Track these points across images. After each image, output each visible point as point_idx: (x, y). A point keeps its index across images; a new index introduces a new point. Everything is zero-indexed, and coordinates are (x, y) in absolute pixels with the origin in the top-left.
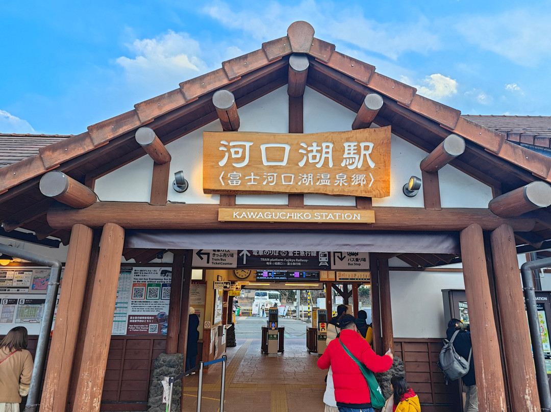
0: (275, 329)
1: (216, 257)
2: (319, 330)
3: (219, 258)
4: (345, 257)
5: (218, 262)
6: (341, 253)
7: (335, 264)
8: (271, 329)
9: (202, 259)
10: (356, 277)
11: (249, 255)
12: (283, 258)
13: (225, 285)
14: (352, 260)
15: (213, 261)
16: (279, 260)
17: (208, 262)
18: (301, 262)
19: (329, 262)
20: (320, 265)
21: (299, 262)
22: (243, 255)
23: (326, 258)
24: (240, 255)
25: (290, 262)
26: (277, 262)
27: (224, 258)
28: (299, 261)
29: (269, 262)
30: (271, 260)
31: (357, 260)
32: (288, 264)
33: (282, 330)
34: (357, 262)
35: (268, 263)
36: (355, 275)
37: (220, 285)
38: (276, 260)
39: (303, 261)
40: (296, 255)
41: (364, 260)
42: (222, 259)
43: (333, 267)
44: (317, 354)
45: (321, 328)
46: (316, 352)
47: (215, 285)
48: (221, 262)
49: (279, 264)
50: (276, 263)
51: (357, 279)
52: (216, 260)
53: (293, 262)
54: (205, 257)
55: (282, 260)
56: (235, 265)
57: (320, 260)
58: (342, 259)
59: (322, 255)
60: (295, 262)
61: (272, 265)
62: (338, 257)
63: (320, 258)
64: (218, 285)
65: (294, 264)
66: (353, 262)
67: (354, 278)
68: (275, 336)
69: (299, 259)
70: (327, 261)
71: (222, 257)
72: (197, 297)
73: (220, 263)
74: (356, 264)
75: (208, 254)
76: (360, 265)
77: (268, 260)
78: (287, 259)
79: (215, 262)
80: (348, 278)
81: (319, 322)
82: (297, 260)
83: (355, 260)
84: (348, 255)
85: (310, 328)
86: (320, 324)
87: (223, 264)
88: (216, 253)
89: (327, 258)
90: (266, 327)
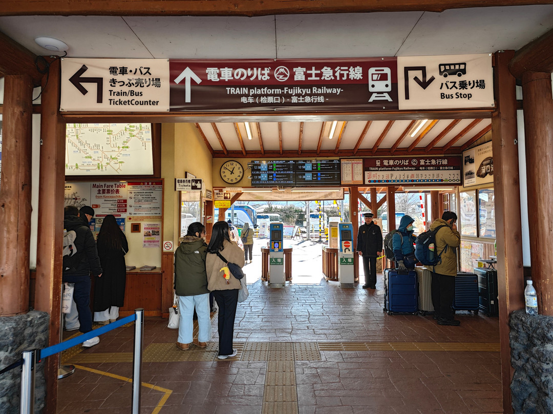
0: (280, 251)
1: (117, 88)
2: (341, 250)
3: (126, 89)
4: (432, 79)
5: (124, 98)
6: (423, 69)
7: (407, 97)
8: (273, 251)
9: (84, 92)
10: (393, 178)
11: (198, 80)
12: (281, 86)
13: (194, 184)
14: (450, 85)
15: (112, 97)
16: (270, 91)
17: (100, 100)
18: (326, 95)
19: (394, 93)
20: (371, 100)
21: (320, 95)
22: (183, 81)
23: (385, 82)
24: (177, 81)
25: (298, 95)
26: (267, 95)
27: (137, 89)
28: (320, 91)
29: (247, 96)
30: (252, 92)
31: (463, 85)
32: (294, 100)
33: (288, 252)
34: (463, 91)
35: (244, 100)
36: (392, 175)
37: (185, 184)
38: (265, 90)
39: (329, 91)
40: (314, 78)
41: (481, 84)
42: (132, 93)
43: (403, 104)
44: (338, 283)
45: (344, 248)
46: (337, 280)
47: (177, 184)
48: (129, 98)
49: (271, 100)
50: (263, 100)
51: (394, 181)
52: (118, 94)
53: (306, 95)
54: (92, 88)
55: (278, 91)
56: (164, 106)
57: (371, 89)
58: (424, 84)
59: (375, 77)
60: (310, 95)
61: (254, 105)
62: (416, 79)
63: (371, 83)
64: (182, 184)
65: (308, 99)
66: (454, 91)
67: (390, 179)
68: (279, 261)
69: (319, 87)
70: (389, 89)
71: (133, 88)
72: (152, 205)
73: (129, 102)
74: (459, 96)
75: (99, 81)
76: (469, 96)
77: (245, 91)
78: (291, 87)
79: (117, 98)
80: (381, 179)
81: (341, 240)
82: (315, 90)
83: (457, 85)
84: (441, 73)
85: (328, 249)
86: (343, 242)
87: (137, 103)
88: (119, 77)
89: (389, 82)
90: (267, 248)
